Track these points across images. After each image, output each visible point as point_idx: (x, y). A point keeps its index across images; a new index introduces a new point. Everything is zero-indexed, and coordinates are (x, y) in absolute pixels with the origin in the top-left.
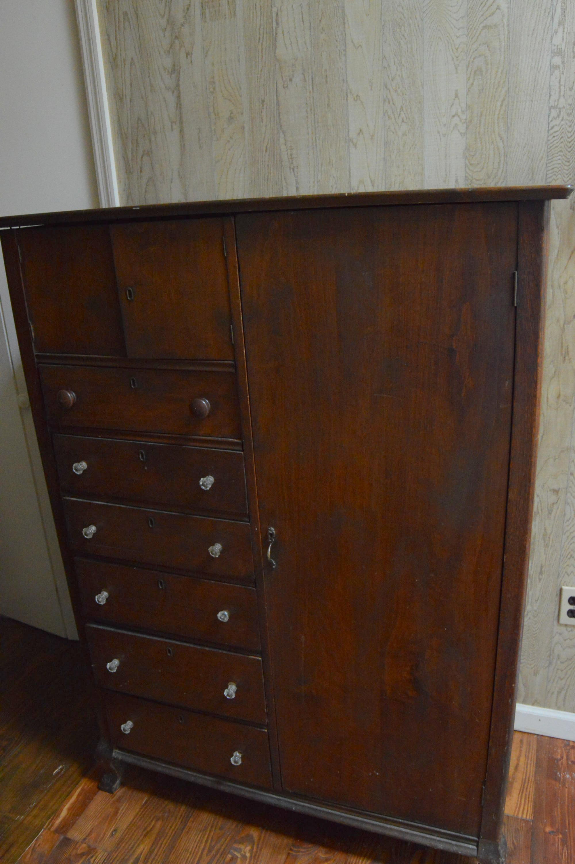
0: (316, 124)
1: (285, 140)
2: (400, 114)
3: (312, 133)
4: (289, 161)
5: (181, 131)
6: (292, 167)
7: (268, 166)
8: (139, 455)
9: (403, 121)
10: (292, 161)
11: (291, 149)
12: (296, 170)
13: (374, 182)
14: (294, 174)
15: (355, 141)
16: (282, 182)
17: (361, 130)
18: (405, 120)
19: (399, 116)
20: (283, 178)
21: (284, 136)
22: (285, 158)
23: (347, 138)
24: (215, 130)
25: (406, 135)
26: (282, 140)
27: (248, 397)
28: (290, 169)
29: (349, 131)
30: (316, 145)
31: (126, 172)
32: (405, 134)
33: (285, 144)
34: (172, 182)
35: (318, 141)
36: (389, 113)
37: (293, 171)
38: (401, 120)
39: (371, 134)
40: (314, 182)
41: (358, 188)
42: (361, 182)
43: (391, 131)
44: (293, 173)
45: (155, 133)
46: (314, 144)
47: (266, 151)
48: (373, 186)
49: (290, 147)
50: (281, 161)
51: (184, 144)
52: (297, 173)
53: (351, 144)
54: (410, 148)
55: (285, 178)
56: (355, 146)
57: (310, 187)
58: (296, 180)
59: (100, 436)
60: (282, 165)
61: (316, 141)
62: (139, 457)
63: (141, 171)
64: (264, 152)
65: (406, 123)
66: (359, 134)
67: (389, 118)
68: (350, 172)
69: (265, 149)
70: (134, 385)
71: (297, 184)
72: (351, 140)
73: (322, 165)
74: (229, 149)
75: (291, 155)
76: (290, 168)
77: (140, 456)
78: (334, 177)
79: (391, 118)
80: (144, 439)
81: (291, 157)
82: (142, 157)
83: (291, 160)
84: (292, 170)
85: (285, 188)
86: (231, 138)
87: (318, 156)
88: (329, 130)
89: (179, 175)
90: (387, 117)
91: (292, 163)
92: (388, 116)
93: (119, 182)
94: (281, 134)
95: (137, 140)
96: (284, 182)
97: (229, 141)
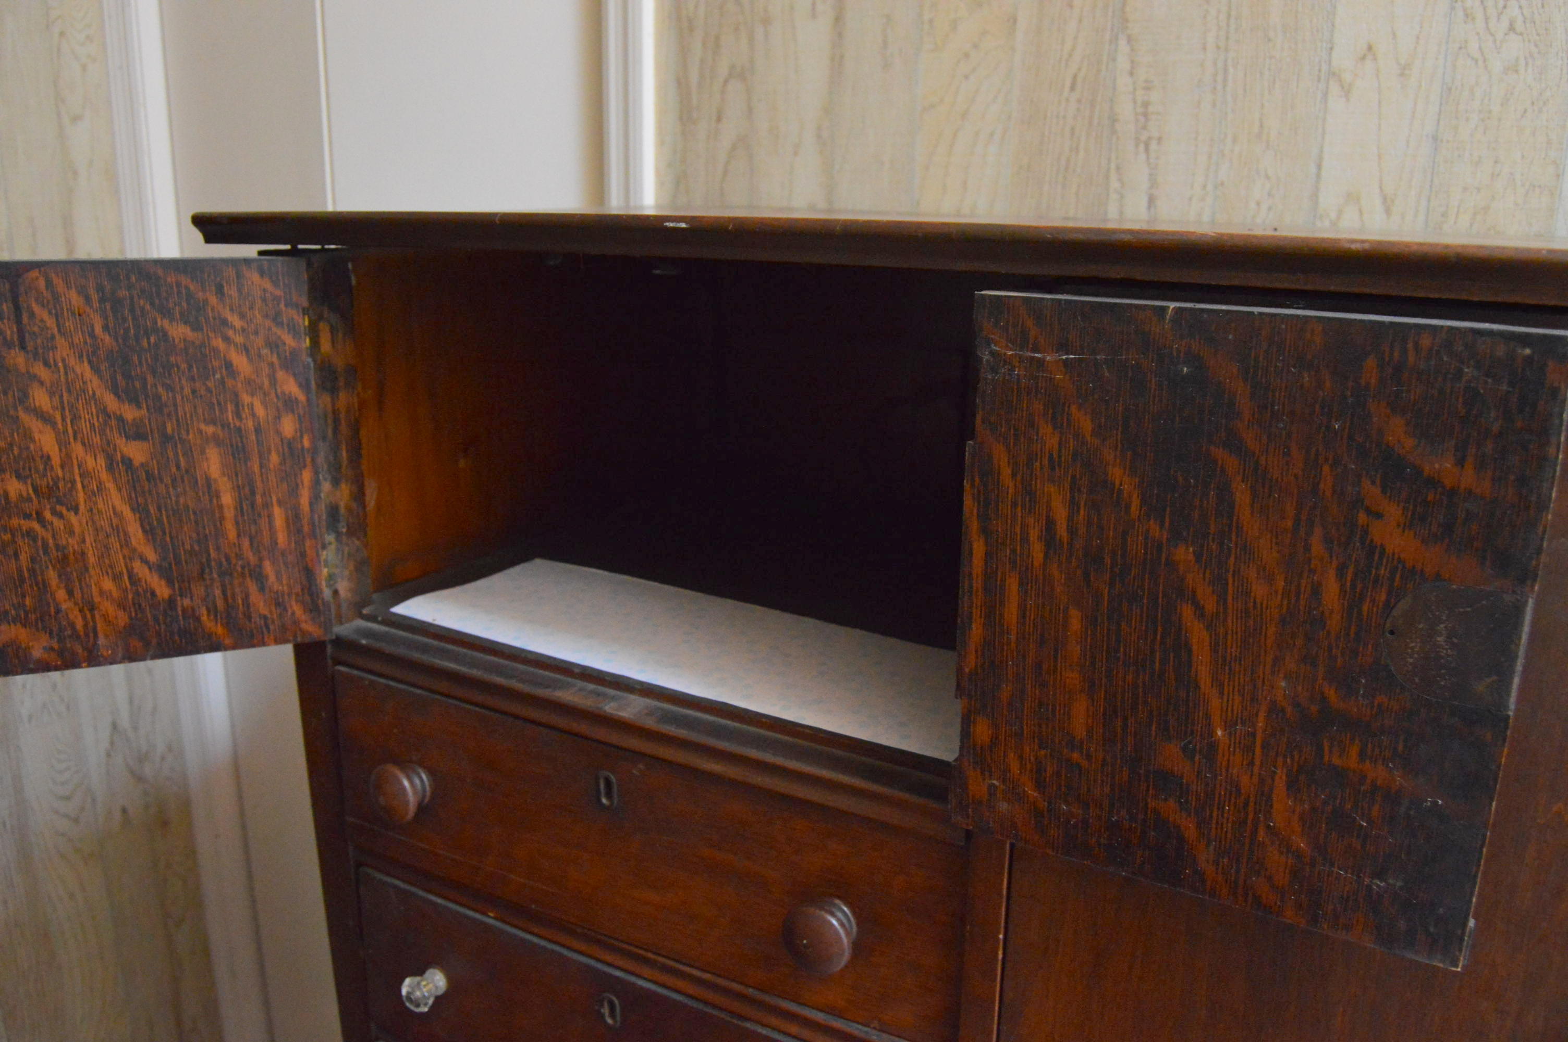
0: (1232, 21)
1: (1132, 62)
2: (1505, 7)
3: (1218, 48)
4: (1137, 120)
5: (839, 19)
6: (1144, 137)
7: (1073, 129)
8: (602, 1006)
9: (1512, 28)
10: (1147, 120)
11: (1147, 89)
12: (1153, 146)
13: (1393, 201)
14: (1148, 158)
15: (1347, 77)
16: (1107, 177)
17: (1370, 48)
18: (1519, 25)
19: (1499, 15)
20: (1113, 166)
21: (1132, 50)
22: (1126, 110)
23: (1324, 67)
24: (931, 21)
25: (1517, 71)
26: (1123, 63)
27: (1001, 936)
28: (1137, 146)
29: (1331, 49)
30: (1225, 80)
31: (681, 119)
32: (1512, 68)
33: (1131, 74)
34: (796, 154)
35: (1231, 70)
36: (1469, 4)
37: (1147, 150)
38: (1505, 24)
39: (1403, 62)
40: (1204, 187)
41: (1340, 213)
42: (1352, 198)
43: (1469, 55)
44: (1143, 156)
45: (767, 21)
46: (1220, 78)
47: (1072, 89)
48: (1388, 211)
49: (1146, 81)
50: (1114, 120)
51: (842, 57)
52: (1157, 158)
53: (1334, 89)
54: (1525, 111)
55: (1118, 168)
56: (1347, 92)
57: (1190, 199)
58: (1151, 175)
59: (491, 914)
60: (1114, 132)
61: (1226, 70)
62: (603, 1016)
63: (719, 119)
64: (1067, 89)
65: (1521, 34)
66: (1363, 58)
67: (1468, 16)
68: (1319, 167)
69: (1068, 83)
70: (609, 795)
71: (1151, 187)
72: (1333, 74)
73: (1235, 140)
74: (966, 77)
75: (1146, 105)
76: (1137, 140)
77: (606, 1011)
78: (1267, 177)
79: (1473, 19)
80: (620, 963)
81: (1144, 113)
82: (726, 82)
83: (1142, 119)
84: (1142, 147)
85: (1114, 196)
86: (975, 46)
87: (1226, 113)
88: (1269, 40)
89: (819, 137)
90: (1461, 14)
91: (1144, 128)
92: (1465, 10)
93: (661, 142)
94: (1123, 42)
95: (717, 38)
96: (1113, 176)
97: (967, 56)
